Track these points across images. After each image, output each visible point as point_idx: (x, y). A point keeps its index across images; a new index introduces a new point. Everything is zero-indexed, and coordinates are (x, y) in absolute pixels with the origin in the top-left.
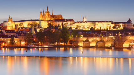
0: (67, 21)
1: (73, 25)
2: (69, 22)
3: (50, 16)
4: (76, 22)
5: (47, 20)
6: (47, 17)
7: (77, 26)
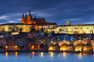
0: (49, 25)
1: (56, 28)
2: (52, 26)
3: (32, 19)
4: (59, 26)
5: (29, 23)
6: (29, 20)
7: (60, 29)
